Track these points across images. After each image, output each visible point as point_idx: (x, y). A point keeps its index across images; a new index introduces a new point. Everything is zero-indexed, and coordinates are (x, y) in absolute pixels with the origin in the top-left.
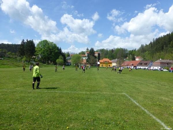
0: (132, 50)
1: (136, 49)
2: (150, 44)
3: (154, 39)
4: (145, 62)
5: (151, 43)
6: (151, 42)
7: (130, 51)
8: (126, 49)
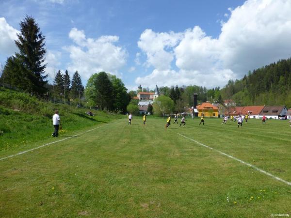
0: (213, 89)
1: (219, 87)
2: (244, 80)
3: (250, 71)
4: (274, 108)
5: (245, 78)
6: (245, 76)
7: (210, 90)
8: (203, 87)
